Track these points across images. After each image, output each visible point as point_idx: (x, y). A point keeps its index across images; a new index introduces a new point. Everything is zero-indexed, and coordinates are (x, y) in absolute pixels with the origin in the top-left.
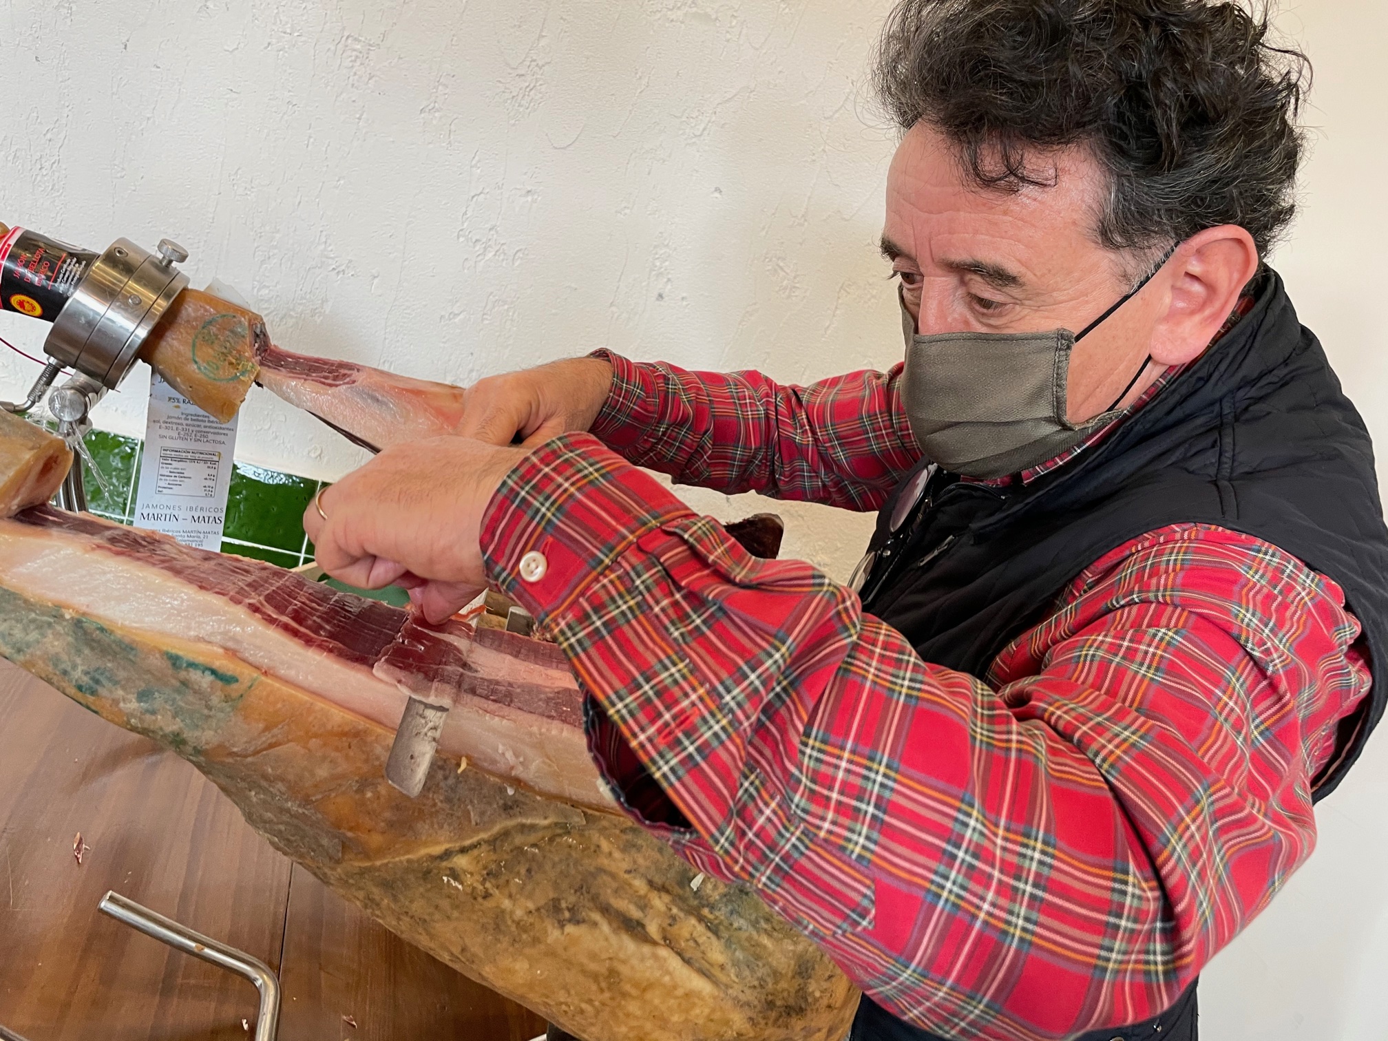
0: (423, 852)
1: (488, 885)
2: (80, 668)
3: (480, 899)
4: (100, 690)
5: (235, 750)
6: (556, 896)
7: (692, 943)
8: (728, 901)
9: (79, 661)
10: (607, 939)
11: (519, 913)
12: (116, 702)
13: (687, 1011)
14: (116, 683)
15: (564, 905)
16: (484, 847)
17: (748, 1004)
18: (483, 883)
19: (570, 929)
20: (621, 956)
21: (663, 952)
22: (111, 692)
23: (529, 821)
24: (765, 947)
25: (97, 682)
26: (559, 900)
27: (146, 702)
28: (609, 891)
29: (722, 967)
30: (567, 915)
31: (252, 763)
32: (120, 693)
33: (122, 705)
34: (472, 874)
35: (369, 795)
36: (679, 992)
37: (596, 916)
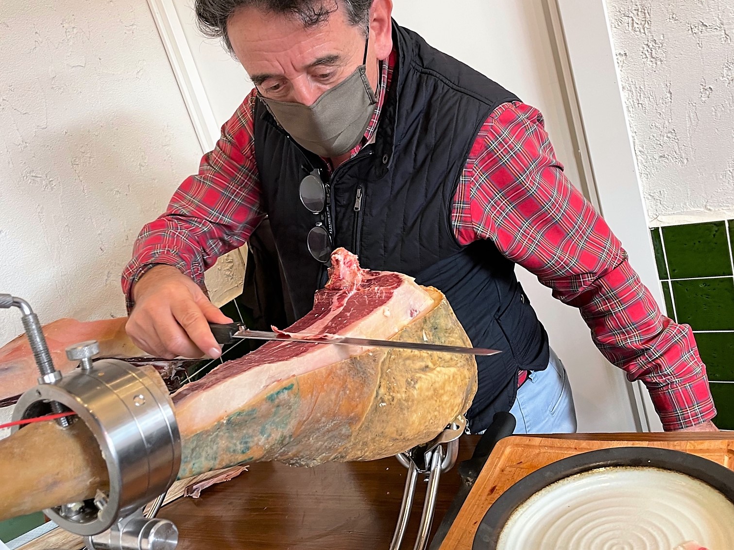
0: (372, 398)
1: (391, 394)
2: (238, 443)
3: (392, 403)
4: (251, 445)
5: (304, 419)
6: (405, 379)
7: (440, 360)
8: (435, 336)
9: (235, 441)
10: (427, 379)
11: (404, 395)
12: (257, 444)
13: (456, 384)
14: (252, 437)
15: (410, 380)
16: (382, 380)
17: (464, 365)
18: (390, 395)
19: (417, 386)
20: (433, 381)
21: (438, 369)
22: (253, 442)
23: (382, 359)
24: (453, 341)
25: (246, 443)
26: (407, 380)
27: (265, 434)
28: (412, 365)
29: (451, 359)
30: (412, 382)
31: (312, 418)
32: (256, 439)
33: (260, 443)
34: (386, 394)
35: (348, 392)
36: (451, 379)
37: (418, 375)
